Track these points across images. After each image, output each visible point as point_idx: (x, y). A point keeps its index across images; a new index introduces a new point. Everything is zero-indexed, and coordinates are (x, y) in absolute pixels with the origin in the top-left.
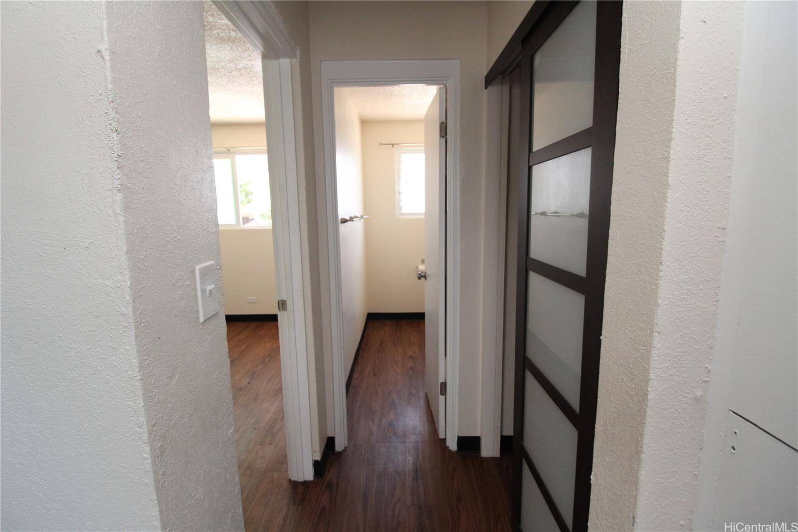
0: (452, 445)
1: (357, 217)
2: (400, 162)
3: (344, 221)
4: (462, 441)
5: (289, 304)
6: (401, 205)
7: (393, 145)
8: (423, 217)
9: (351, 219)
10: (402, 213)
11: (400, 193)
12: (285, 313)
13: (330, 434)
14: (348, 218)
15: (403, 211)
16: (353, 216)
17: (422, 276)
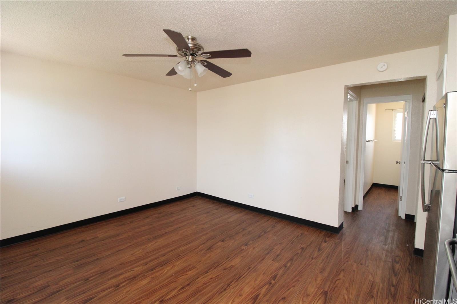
0: (403, 217)
1: (371, 140)
2: (396, 117)
3: (367, 142)
4: (407, 215)
5: (349, 162)
6: (395, 136)
7: (393, 110)
8: (400, 141)
9: (369, 141)
10: (396, 140)
11: (395, 131)
12: (348, 164)
13: (357, 204)
14: (368, 141)
15: (396, 139)
16: (370, 140)
17: (398, 163)
